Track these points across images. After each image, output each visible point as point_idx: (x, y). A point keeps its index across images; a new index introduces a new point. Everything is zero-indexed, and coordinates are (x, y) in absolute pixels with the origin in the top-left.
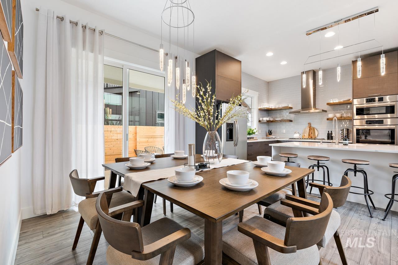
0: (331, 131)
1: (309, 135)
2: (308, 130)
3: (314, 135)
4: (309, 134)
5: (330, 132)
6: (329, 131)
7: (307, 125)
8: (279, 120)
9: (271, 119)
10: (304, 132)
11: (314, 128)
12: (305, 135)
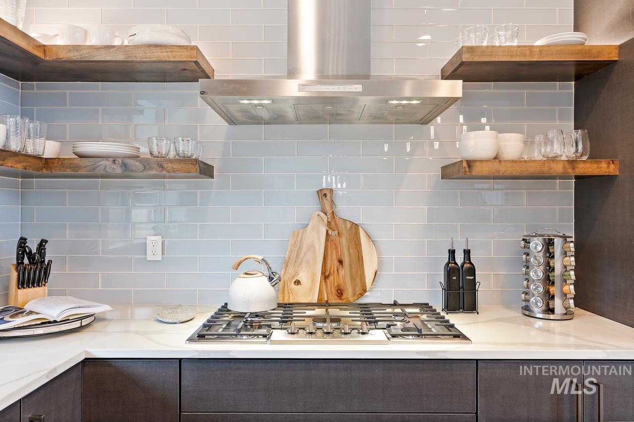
0: (467, 253)
1: (325, 276)
2: (316, 237)
3: (353, 279)
4: (323, 273)
5: (459, 259)
6: (452, 253)
7: (312, 206)
8: (114, 159)
9: (50, 149)
10: (293, 259)
11: (355, 227)
12: (303, 276)
